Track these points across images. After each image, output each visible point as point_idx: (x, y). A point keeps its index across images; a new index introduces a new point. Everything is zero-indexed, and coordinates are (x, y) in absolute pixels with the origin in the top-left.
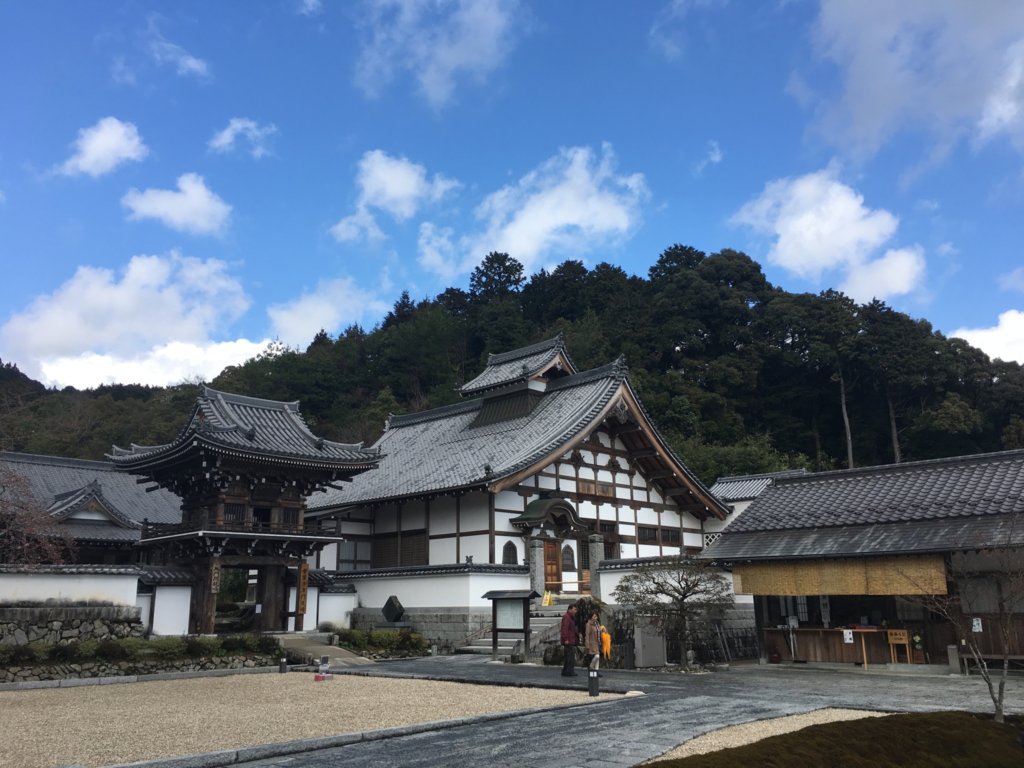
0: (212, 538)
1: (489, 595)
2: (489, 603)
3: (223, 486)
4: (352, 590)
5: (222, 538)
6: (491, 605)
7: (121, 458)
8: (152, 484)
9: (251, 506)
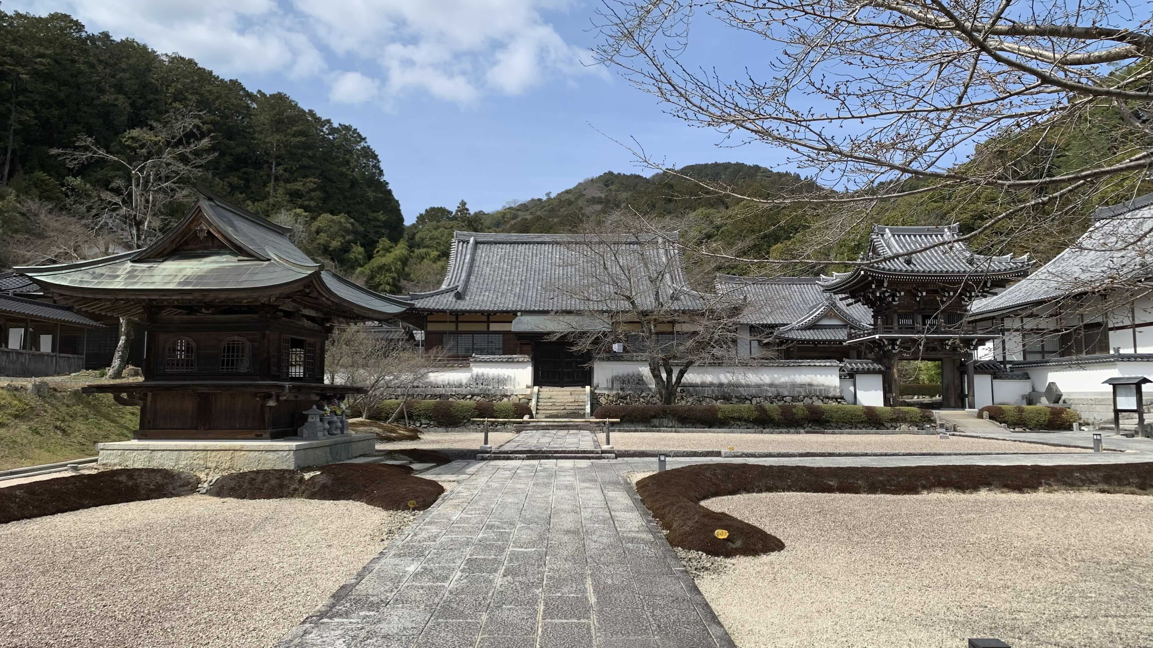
0: (888, 339)
1: (1109, 381)
2: (1110, 388)
3: (894, 300)
4: (1027, 377)
5: (896, 339)
6: (1112, 390)
7: (827, 283)
8: (850, 301)
9: (920, 314)
